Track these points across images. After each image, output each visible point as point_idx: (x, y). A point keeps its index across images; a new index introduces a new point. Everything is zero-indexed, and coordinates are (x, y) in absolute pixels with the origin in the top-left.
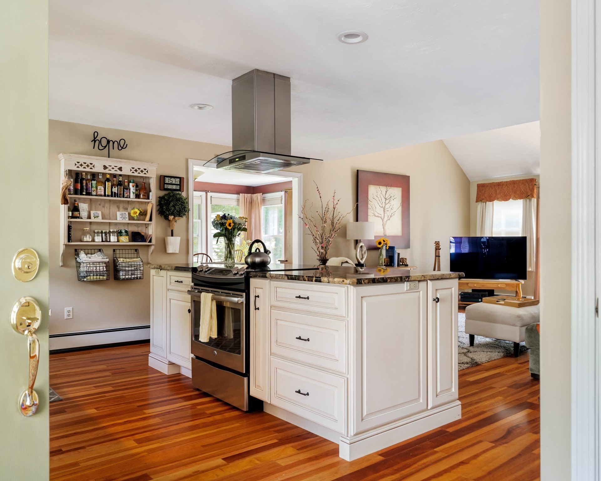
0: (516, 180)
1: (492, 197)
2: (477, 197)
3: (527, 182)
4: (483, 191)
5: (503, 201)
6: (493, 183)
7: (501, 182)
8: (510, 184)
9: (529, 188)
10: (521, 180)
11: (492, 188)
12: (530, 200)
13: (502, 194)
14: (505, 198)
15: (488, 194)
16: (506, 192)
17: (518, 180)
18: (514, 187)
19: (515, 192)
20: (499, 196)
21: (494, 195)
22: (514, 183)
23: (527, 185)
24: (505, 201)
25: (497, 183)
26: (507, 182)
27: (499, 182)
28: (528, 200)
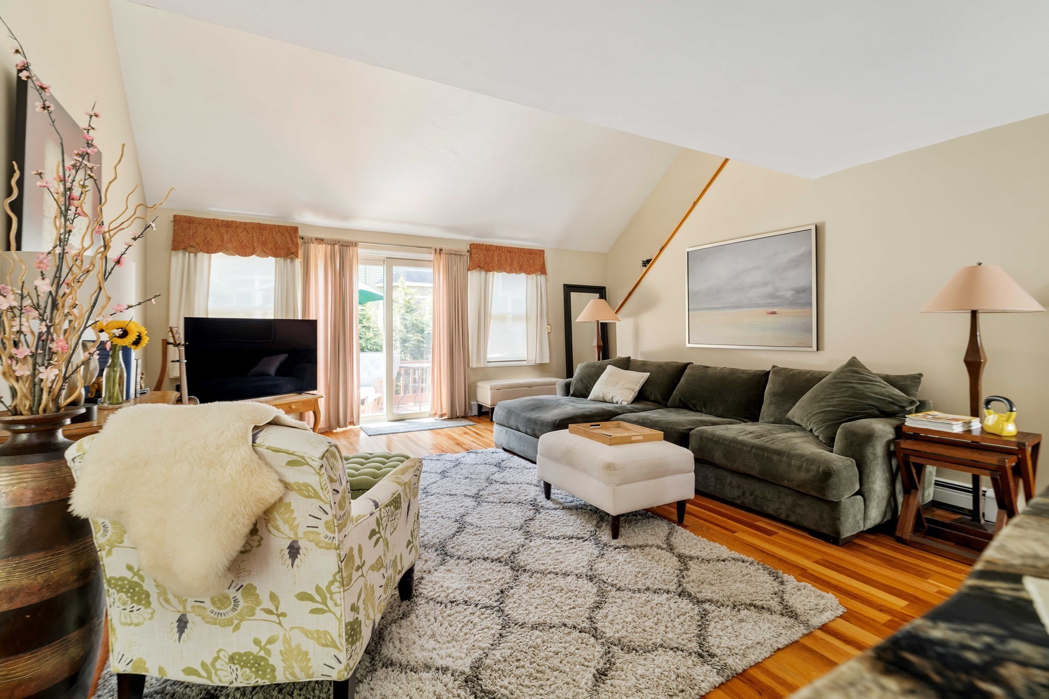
0: (266, 225)
1: (212, 245)
2: (174, 241)
3: (288, 231)
4: (191, 231)
5: (237, 256)
6: (214, 219)
7: (232, 222)
8: (253, 229)
9: (293, 241)
10: (275, 225)
11: (211, 228)
12: (292, 260)
13: (235, 244)
14: (244, 250)
15: (203, 238)
16: (245, 241)
17: (269, 225)
18: (262, 235)
19: (264, 244)
20: (230, 246)
21: (219, 243)
22: (260, 228)
23: (288, 236)
24: (242, 256)
25: (223, 221)
26: (246, 224)
27: (228, 221)
28: (289, 260)
